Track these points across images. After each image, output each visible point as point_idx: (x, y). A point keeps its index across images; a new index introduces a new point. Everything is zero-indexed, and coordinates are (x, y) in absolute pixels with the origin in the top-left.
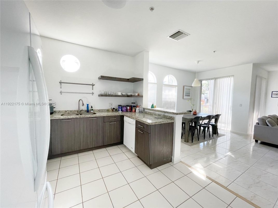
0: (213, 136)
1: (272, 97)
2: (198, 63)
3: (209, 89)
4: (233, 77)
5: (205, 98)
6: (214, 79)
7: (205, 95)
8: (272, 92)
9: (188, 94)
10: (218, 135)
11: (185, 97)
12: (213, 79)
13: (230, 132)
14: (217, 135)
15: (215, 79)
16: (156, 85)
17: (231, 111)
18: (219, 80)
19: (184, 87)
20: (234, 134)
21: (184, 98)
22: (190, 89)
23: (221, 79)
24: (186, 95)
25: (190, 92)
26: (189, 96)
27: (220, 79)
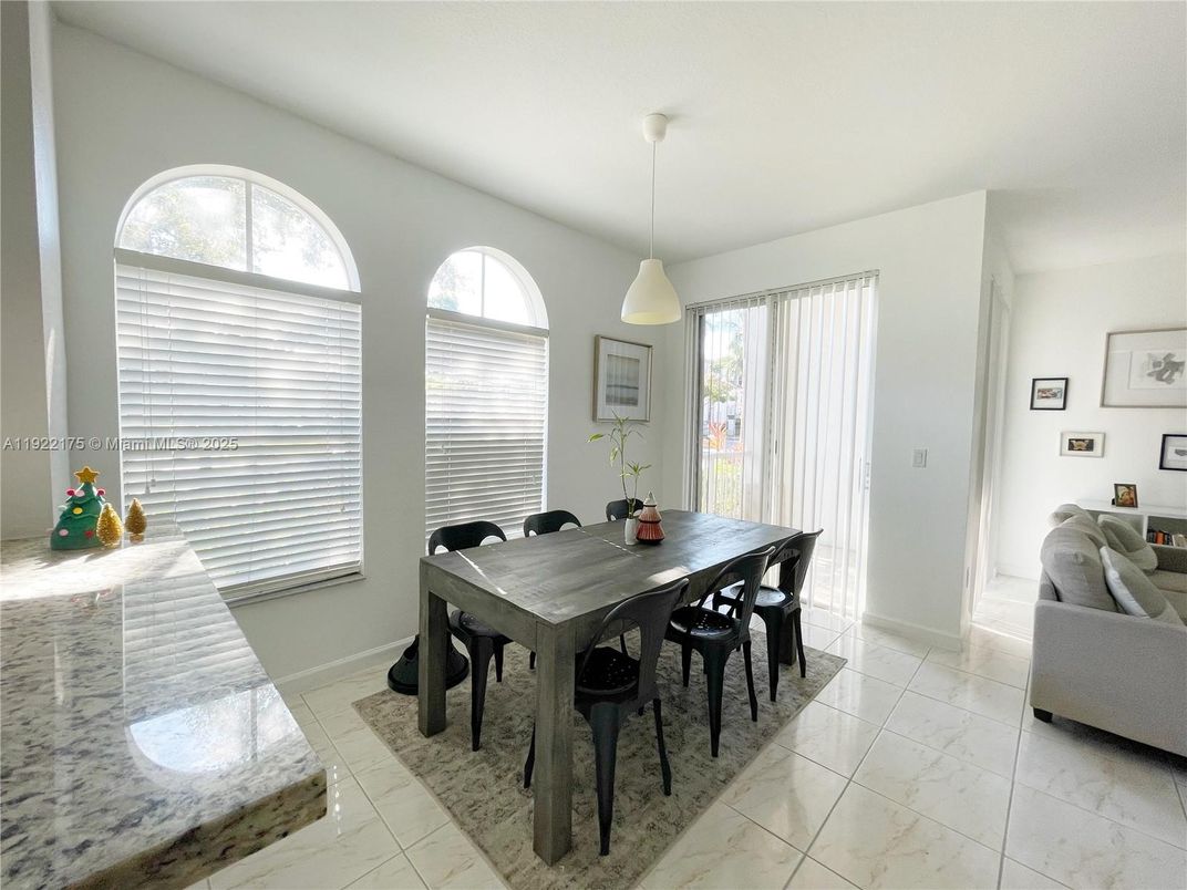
0: (773, 698)
1: (1032, 408)
2: (660, 134)
3: (740, 383)
4: (872, 281)
5: (731, 417)
6: (768, 299)
7: (729, 402)
8: (1034, 380)
9: (625, 393)
10: (803, 675)
11: (606, 411)
12: (763, 299)
13: (860, 622)
14: (797, 667)
15: (776, 298)
16: (359, 309)
17: (868, 493)
18: (794, 303)
19: (596, 340)
20: (886, 643)
21: (600, 415)
22: (637, 361)
23: (807, 301)
24: (609, 400)
25: (636, 379)
26: (633, 402)
27: (803, 299)
